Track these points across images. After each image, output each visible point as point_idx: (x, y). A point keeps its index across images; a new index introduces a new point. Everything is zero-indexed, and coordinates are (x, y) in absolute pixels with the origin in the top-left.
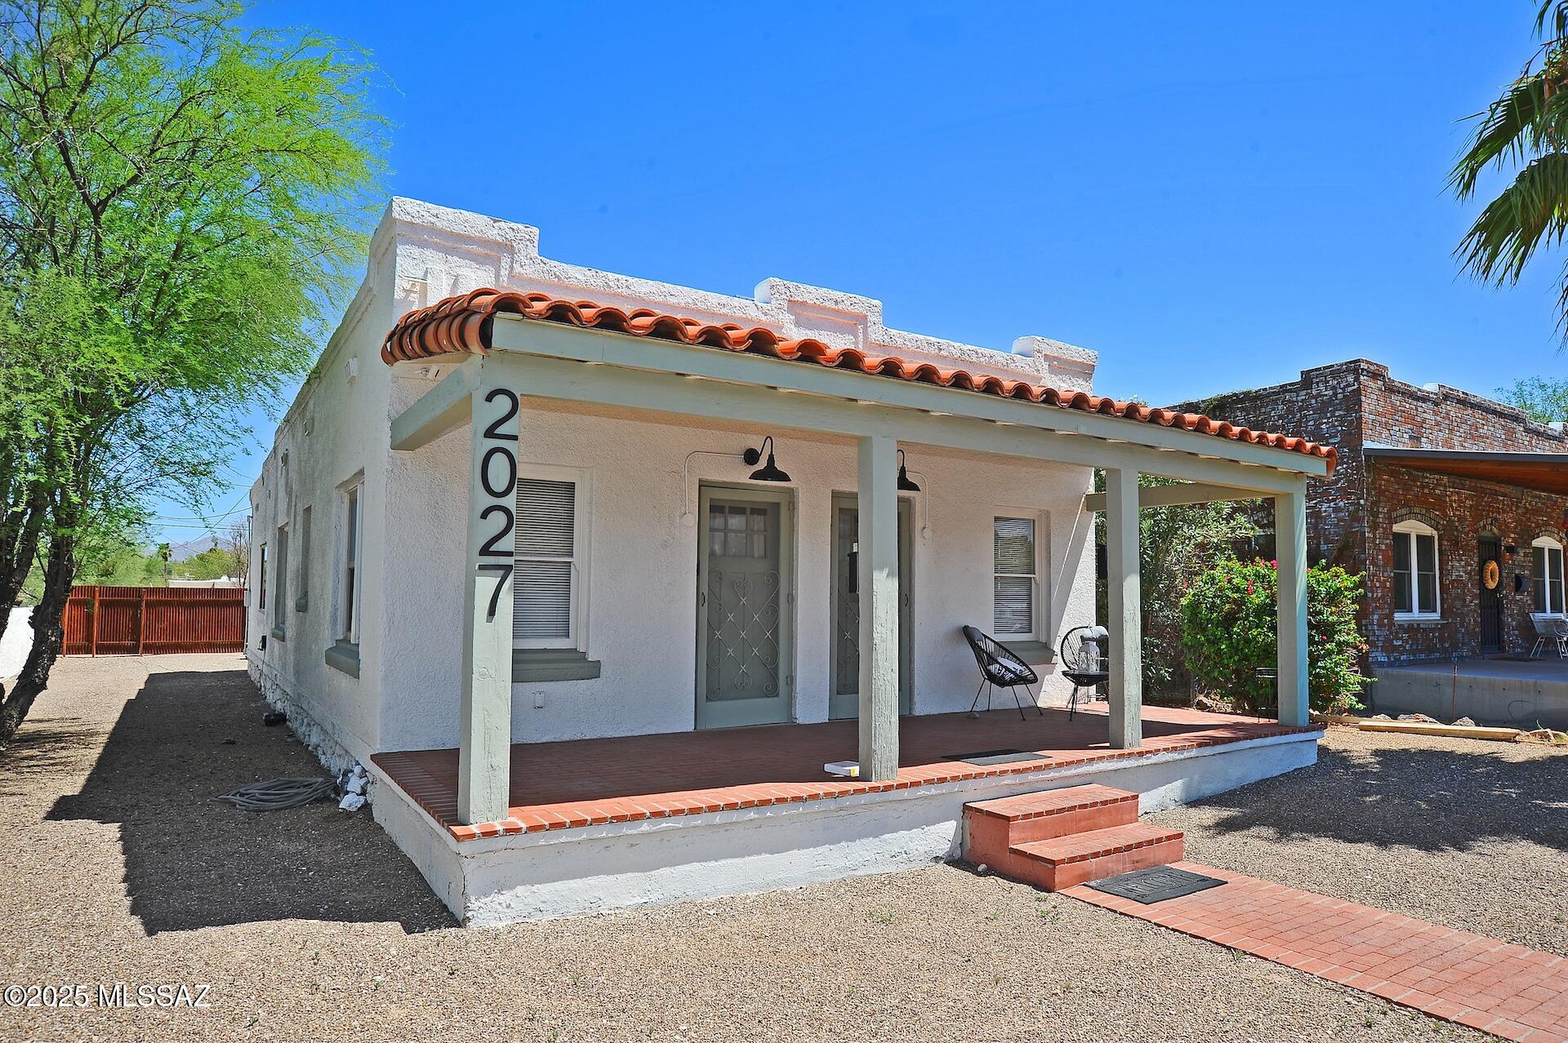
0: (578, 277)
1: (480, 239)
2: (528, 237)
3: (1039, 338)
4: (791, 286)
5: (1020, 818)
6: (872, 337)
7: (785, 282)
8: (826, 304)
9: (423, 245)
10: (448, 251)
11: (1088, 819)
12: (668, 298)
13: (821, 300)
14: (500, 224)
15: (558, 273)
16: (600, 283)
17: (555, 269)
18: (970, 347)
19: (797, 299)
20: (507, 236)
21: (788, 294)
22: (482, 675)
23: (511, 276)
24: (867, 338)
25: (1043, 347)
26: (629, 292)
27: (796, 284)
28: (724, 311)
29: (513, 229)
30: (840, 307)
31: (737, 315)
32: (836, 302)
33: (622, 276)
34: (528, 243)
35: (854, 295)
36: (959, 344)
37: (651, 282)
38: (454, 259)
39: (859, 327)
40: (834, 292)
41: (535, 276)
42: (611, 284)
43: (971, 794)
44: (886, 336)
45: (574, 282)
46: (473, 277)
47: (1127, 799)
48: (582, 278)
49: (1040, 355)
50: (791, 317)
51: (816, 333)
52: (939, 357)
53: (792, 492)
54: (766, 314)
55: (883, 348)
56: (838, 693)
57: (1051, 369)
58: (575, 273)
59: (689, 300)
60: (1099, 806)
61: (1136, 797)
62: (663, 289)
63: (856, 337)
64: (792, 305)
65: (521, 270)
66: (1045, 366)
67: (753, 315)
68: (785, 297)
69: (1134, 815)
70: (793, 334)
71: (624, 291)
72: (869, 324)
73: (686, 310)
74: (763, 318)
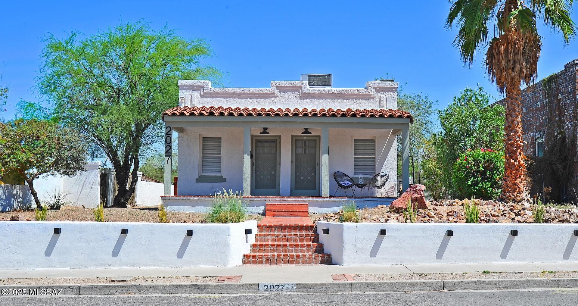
1: (196, 86)
2: (207, 83)
3: (370, 82)
4: (277, 82)
6: (304, 92)
7: (275, 81)
8: (289, 85)
9: (184, 89)
10: (190, 89)
11: (290, 207)
12: (242, 91)
13: (287, 84)
14: (200, 81)
15: (214, 90)
16: (224, 91)
18: (340, 89)
19: (279, 85)
20: (202, 84)
21: (276, 84)
24: (302, 92)
25: (371, 84)
26: (232, 92)
27: (279, 81)
28: (258, 92)
29: (204, 82)
30: (293, 85)
31: (261, 93)
33: (229, 88)
34: (207, 85)
35: (297, 81)
36: (336, 89)
38: (191, 91)
39: (300, 89)
40: (290, 81)
41: (209, 92)
42: (227, 91)
43: (269, 201)
44: (309, 91)
45: (218, 92)
46: (195, 94)
47: (304, 204)
48: (220, 90)
49: (370, 87)
50: (278, 90)
51: (286, 93)
52: (329, 94)
53: (280, 136)
54: (269, 91)
55: (308, 94)
56: (295, 189)
57: (377, 91)
58: (218, 90)
59: (248, 91)
60: (294, 205)
61: (308, 204)
62: (240, 89)
63: (299, 92)
64: (278, 87)
65: (206, 91)
66: (373, 90)
67: (266, 92)
68: (275, 86)
69: (306, 209)
70: (279, 95)
71: (230, 92)
72: (303, 88)
73: (247, 93)
74: (269, 92)
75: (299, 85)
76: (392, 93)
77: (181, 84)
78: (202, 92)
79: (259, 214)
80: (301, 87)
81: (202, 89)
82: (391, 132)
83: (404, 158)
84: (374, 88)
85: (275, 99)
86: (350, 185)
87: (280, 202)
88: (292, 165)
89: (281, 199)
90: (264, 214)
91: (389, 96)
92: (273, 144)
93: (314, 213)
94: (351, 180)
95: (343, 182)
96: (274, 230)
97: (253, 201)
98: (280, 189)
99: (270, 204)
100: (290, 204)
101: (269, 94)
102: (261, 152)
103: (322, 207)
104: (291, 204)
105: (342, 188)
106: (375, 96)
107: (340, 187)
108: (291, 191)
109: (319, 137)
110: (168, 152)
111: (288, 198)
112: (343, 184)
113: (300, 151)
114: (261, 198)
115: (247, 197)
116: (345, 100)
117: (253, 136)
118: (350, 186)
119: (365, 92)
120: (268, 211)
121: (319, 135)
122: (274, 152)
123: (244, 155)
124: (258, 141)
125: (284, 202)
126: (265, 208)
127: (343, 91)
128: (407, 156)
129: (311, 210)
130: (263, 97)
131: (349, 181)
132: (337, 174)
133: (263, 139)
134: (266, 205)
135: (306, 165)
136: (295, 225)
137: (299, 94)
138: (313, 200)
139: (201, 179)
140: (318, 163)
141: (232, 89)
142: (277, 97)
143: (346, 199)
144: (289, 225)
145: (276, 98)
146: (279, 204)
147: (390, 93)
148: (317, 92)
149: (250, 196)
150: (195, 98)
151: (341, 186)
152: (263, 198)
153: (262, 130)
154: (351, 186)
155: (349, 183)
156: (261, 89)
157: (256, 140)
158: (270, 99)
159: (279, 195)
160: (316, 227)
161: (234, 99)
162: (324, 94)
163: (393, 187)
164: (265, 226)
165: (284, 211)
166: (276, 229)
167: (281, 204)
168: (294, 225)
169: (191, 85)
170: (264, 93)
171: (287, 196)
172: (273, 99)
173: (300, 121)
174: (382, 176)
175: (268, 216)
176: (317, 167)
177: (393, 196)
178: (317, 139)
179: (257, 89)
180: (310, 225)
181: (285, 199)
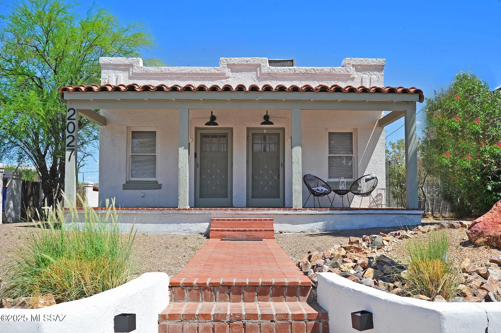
0: (152, 70)
1: (123, 64)
2: (137, 61)
3: (348, 59)
4: (228, 59)
5: (215, 220)
6: (263, 71)
7: (226, 58)
8: (243, 63)
9: (108, 69)
10: (115, 69)
11: (247, 224)
12: (182, 71)
13: (241, 62)
14: (128, 59)
15: (146, 70)
16: (160, 70)
17: (145, 69)
18: (310, 68)
19: (230, 63)
20: (131, 62)
21: (227, 62)
22: (67, 174)
23: (133, 73)
24: (261, 72)
25: (351, 62)
26: (169, 72)
27: (230, 58)
28: (203, 72)
29: (133, 60)
30: (249, 63)
31: (207, 73)
32: (247, 61)
33: (166, 67)
34: (137, 63)
35: (254, 58)
36: (305, 67)
37: (176, 67)
38: (116, 71)
39: (258, 68)
40: (246, 58)
41: (140, 72)
42: (163, 70)
43: (215, 216)
44: (269, 70)
45: (151, 72)
46: (122, 75)
47: (267, 220)
48: (154, 70)
49: (349, 65)
50: (229, 70)
51: (240, 73)
52: (295, 74)
53: (232, 129)
54: (218, 70)
55: (269, 74)
56: (252, 198)
57: (357, 70)
58: (152, 69)
59: (190, 71)
60: (252, 221)
61: (272, 220)
62: (180, 69)
63: (257, 72)
64: (229, 66)
65: (135, 71)
66: (353, 69)
67: (213, 71)
68: (225, 63)
69: (271, 226)
70: (230, 75)
71: (167, 72)
72: (261, 67)
73: (189, 74)
74: (217, 72)
75: (256, 62)
76: (377, 73)
77: (103, 63)
78: (131, 73)
79: (201, 234)
80: (259, 66)
81: (131, 69)
82: (377, 122)
83: (410, 153)
84: (353, 66)
85: (225, 80)
86: (326, 191)
87: (232, 216)
88: (247, 166)
89: (233, 212)
90: (207, 235)
91: (374, 77)
92: (223, 140)
93: (281, 233)
94: (327, 185)
95: (316, 189)
96: (212, 296)
97: (192, 215)
98: (232, 197)
99: (217, 220)
100: (246, 220)
101: (218, 74)
102: (208, 150)
103: (293, 223)
104: (249, 220)
105: (315, 195)
106: (356, 76)
107: (312, 196)
108: (247, 200)
109: (283, 129)
110: (70, 145)
111: (243, 210)
112: (316, 191)
113: (258, 147)
114: (204, 211)
115: (184, 209)
116: (316, 82)
117: (197, 129)
118: (324, 194)
119: (342, 71)
120: (213, 230)
121: (283, 126)
122: (225, 150)
123: (180, 149)
124: (204, 136)
125: (237, 216)
126: (210, 226)
127: (314, 69)
128: (414, 148)
129: (277, 227)
130: (210, 78)
131: (323, 186)
132: (308, 178)
133: (210, 133)
134: (211, 221)
135: (266, 166)
136: (264, 283)
137: (257, 75)
138: (280, 213)
139: (128, 186)
140: (283, 164)
141: (169, 68)
142: (228, 78)
143: (328, 212)
144: (247, 283)
145: (227, 80)
146: (230, 220)
147: (375, 73)
148: (280, 71)
149: (189, 207)
150: (122, 80)
151: (313, 192)
152: (207, 211)
153: (209, 120)
154: (327, 194)
155: (324, 189)
156: (206, 68)
157: (201, 134)
158: (219, 81)
159: (231, 206)
160: (315, 288)
161: (173, 81)
162: (289, 74)
163: (380, 194)
164: (189, 286)
165: (238, 231)
166: (215, 294)
167: (232, 220)
168: (260, 284)
169: (117, 63)
170: (211, 74)
171: (241, 207)
172: (223, 80)
173: (260, 98)
174: (367, 180)
175: (213, 237)
176: (281, 169)
177: (381, 206)
178: (281, 132)
179: (202, 68)
180: (300, 282)
181: (239, 212)
